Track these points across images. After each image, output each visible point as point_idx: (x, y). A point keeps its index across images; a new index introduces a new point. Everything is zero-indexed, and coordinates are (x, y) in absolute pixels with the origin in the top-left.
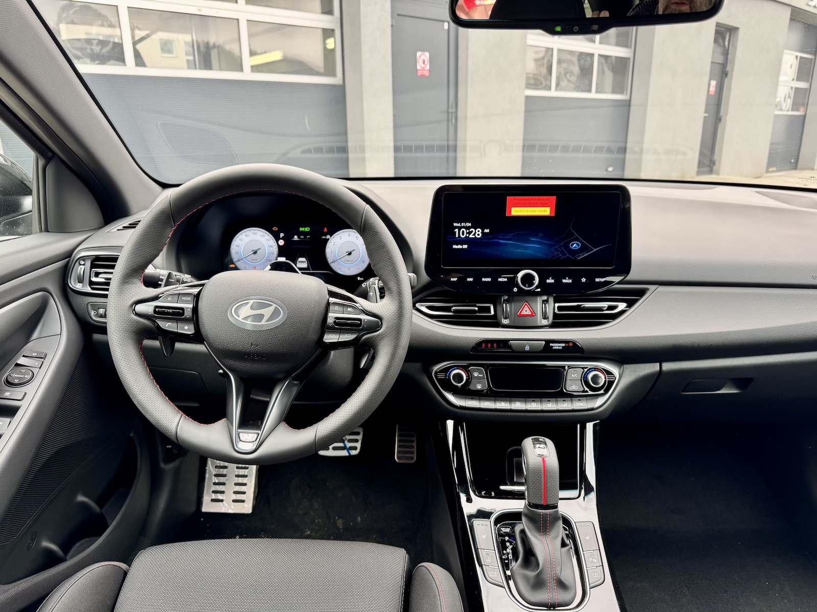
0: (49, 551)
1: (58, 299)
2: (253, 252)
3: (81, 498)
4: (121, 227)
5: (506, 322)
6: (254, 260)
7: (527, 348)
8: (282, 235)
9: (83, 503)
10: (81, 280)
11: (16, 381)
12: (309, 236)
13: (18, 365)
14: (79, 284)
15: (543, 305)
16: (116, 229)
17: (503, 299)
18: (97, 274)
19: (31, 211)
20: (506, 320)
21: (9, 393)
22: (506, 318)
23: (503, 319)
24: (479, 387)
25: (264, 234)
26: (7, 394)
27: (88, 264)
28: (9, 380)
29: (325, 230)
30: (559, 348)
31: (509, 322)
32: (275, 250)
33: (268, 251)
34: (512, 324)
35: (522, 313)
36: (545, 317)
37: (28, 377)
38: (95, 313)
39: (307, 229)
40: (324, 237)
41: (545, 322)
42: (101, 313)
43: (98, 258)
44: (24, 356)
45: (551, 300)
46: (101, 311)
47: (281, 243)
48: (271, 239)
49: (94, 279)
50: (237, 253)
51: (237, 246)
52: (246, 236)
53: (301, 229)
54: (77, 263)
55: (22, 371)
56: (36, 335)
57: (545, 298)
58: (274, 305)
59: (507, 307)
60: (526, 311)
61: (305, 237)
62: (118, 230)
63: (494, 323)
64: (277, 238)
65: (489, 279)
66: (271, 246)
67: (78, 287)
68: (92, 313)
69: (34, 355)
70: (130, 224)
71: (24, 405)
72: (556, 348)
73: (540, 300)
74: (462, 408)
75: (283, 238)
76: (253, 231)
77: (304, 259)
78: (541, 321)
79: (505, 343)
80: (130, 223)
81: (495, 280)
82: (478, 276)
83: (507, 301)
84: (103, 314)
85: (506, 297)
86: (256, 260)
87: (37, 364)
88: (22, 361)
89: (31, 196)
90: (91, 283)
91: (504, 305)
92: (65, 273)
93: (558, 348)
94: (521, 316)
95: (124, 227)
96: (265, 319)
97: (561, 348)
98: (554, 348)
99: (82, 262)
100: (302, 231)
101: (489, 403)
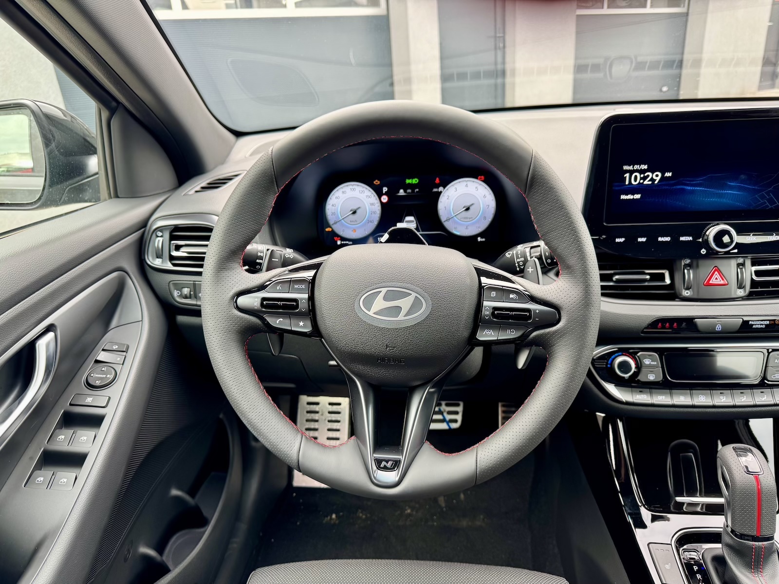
0: (146, 558)
1: (136, 278)
2: (351, 212)
3: (175, 492)
4: (198, 188)
5: (687, 293)
6: (353, 221)
7: (719, 328)
8: (385, 189)
9: (177, 498)
10: (159, 255)
11: (98, 383)
12: (417, 190)
13: (97, 362)
14: (158, 260)
15: (739, 270)
16: (193, 192)
17: (683, 264)
18: (178, 248)
19: (97, 174)
20: (687, 291)
21: (91, 399)
22: (688, 289)
23: (684, 290)
24: (651, 377)
25: (364, 189)
26: (89, 400)
27: (167, 235)
28: (90, 382)
29: (437, 181)
30: (762, 326)
31: (692, 293)
32: (378, 208)
33: (369, 210)
34: (695, 297)
35: (711, 282)
36: (741, 286)
37: (111, 377)
38: (178, 293)
39: (415, 181)
40: (435, 190)
41: (741, 293)
42: (186, 293)
43: (177, 228)
44: (103, 350)
45: (748, 263)
46: (186, 291)
47: (385, 199)
48: (372, 195)
49: (175, 253)
50: (333, 214)
51: (333, 205)
52: (343, 192)
53: (408, 181)
54: (154, 236)
55: (103, 369)
56: (114, 323)
57: (741, 260)
58: (414, 294)
59: (689, 274)
60: (716, 279)
61: (413, 191)
62: (196, 192)
63: (670, 294)
64: (380, 194)
65: (668, 239)
66: (372, 204)
67: (157, 263)
68: (176, 293)
69: (115, 347)
70: (209, 184)
71: (108, 412)
72: (757, 326)
73: (733, 263)
74: (627, 403)
75: (386, 194)
76: (351, 187)
77: (411, 218)
78: (735, 292)
79: (689, 322)
80: (208, 181)
81: (675, 239)
82: (652, 235)
83: (689, 266)
84: (188, 295)
85: (688, 261)
86: (356, 221)
87: (119, 359)
88: (102, 356)
89: (96, 156)
90: (172, 258)
91: (686, 271)
92: (140, 248)
93: (759, 326)
94: (708, 284)
95: (203, 188)
96: (403, 312)
97: (764, 326)
98: (754, 326)
99: (160, 234)
100: (409, 183)
101: (664, 397)
